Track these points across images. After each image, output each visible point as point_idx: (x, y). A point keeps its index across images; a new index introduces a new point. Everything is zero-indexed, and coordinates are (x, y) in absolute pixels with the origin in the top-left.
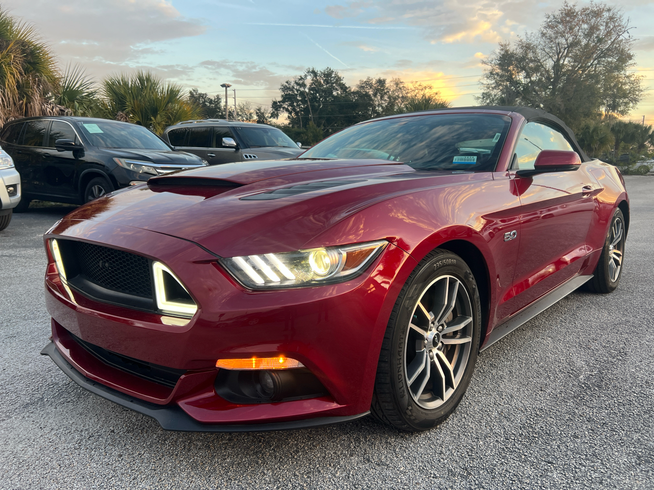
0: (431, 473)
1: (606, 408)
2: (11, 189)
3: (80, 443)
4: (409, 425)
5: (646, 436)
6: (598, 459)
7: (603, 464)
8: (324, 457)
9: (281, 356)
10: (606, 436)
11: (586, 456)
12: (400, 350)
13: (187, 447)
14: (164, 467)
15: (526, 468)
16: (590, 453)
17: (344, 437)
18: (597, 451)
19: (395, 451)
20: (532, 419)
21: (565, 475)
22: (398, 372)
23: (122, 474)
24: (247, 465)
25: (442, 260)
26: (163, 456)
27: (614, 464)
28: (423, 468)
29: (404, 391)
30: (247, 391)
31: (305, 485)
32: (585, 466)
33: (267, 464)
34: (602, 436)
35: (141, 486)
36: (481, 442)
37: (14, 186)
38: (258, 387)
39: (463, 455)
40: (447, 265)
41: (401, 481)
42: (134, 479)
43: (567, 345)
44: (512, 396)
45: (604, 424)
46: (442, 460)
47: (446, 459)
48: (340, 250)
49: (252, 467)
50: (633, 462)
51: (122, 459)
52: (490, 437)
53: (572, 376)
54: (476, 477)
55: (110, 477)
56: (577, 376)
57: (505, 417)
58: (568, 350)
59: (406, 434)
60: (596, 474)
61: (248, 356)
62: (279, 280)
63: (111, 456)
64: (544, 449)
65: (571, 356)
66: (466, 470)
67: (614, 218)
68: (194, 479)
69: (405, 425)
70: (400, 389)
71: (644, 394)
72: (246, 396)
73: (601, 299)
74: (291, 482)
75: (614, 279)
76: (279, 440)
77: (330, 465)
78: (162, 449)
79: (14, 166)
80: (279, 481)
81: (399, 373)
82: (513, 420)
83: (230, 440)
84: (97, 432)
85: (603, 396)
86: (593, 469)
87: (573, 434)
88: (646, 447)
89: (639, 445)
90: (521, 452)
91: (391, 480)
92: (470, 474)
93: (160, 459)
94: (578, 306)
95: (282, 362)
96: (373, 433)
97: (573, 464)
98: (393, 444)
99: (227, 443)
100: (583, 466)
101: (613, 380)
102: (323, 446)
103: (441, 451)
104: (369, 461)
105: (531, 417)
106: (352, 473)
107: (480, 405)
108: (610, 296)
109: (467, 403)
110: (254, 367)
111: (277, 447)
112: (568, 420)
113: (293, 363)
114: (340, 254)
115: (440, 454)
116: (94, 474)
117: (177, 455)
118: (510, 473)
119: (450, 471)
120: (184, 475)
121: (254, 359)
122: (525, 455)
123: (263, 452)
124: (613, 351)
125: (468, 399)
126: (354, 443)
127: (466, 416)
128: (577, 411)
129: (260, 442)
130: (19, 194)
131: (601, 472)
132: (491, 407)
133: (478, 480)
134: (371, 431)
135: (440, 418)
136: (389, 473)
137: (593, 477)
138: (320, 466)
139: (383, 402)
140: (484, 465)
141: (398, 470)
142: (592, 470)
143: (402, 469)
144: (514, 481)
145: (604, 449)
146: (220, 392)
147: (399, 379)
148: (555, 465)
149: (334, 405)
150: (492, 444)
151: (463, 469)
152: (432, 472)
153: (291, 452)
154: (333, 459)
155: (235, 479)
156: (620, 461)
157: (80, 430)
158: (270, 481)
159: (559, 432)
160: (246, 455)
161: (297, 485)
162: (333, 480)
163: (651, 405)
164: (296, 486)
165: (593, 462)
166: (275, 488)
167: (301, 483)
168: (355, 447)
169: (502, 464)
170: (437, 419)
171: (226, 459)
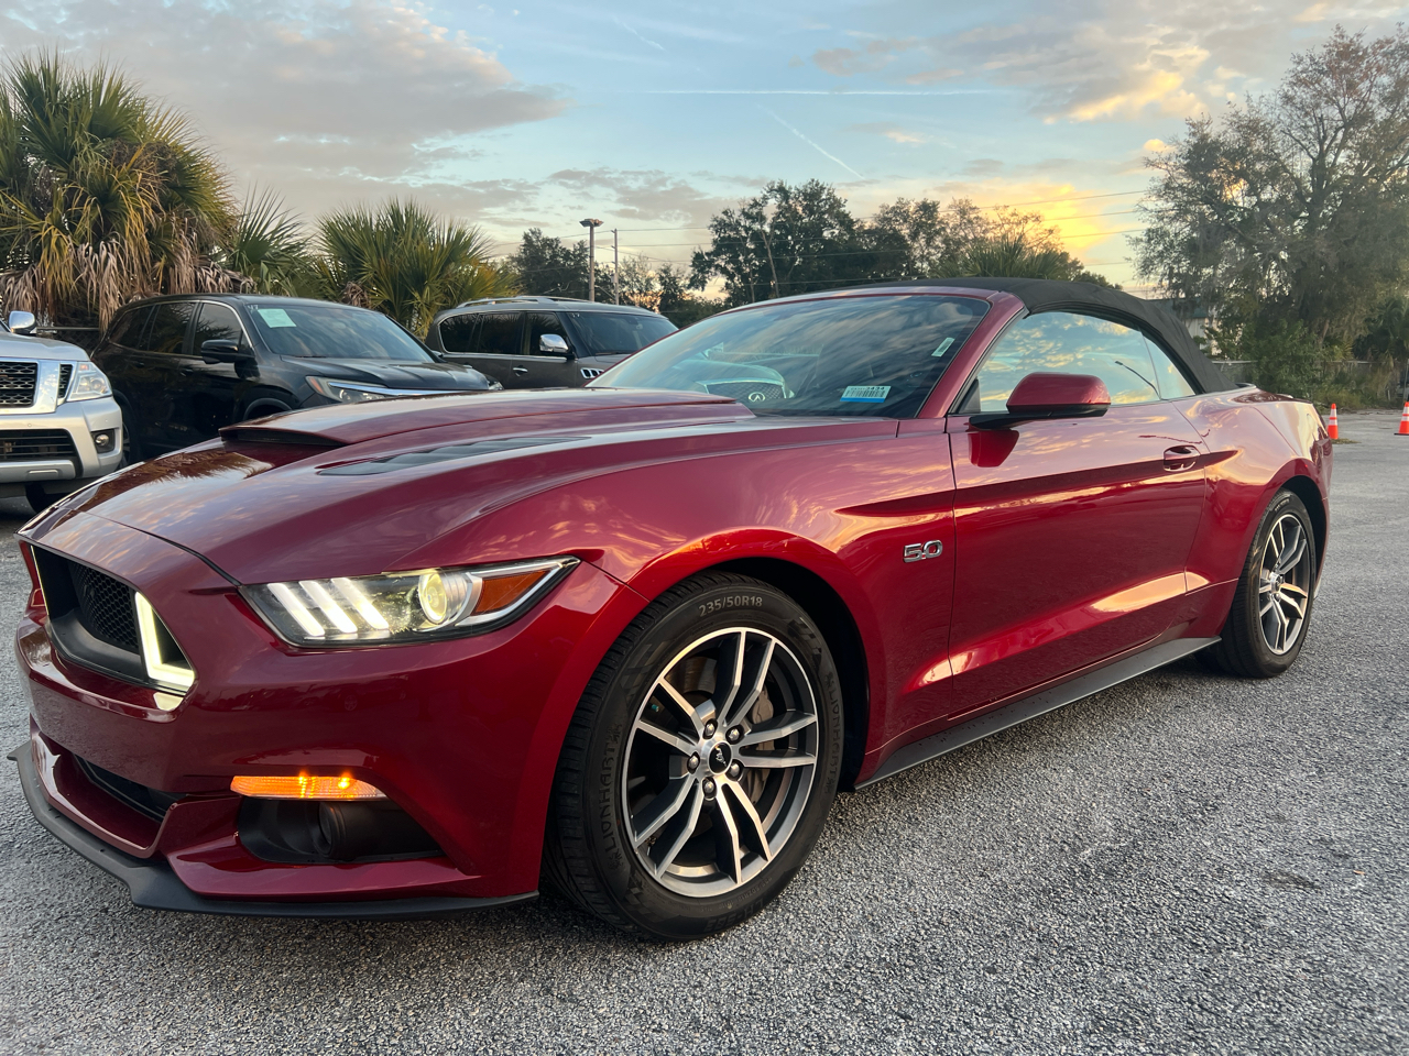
0: (654, 1023)
1: (1094, 916)
2: (104, 437)
3: (38, 927)
4: (636, 924)
5: (1143, 979)
6: (1011, 1016)
7: (1014, 1027)
8: (466, 980)
9: (345, 774)
10: (1056, 972)
11: (989, 1008)
12: (606, 772)
13: (223, 946)
14: (162, 981)
15: (849, 1024)
16: (1000, 1005)
17: (527, 946)
18: (1017, 1000)
19: (609, 976)
20: (923, 932)
21: (920, 1042)
22: (602, 816)
23: (84, 987)
24: (314, 986)
25: (721, 596)
26: (171, 960)
27: (1035, 1029)
28: (645, 1013)
29: (617, 855)
30: (292, 839)
31: (401, 1029)
32: (971, 1029)
33: (353, 986)
34: (1048, 971)
35: (105, 1011)
36: (790, 970)
37: (110, 432)
38: (315, 832)
39: (739, 992)
40: (734, 608)
41: (586, 1035)
42: (97, 998)
43: (1099, 785)
44: (911, 884)
45: (1070, 948)
46: (691, 999)
47: (701, 998)
48: (468, 574)
49: (321, 990)
50: (1078, 1028)
51: (96, 962)
52: (815, 961)
53: (1067, 849)
54: (739, 1034)
55: (58, 991)
56: (1075, 850)
57: (873, 925)
58: (1095, 795)
59: (650, 947)
60: (986, 1045)
61: (292, 771)
62: (356, 629)
63: (79, 955)
64: (911, 990)
65: (1093, 809)
66: (728, 1021)
67: (1274, 516)
68: (203, 1006)
69: (627, 924)
70: (607, 850)
71: (1197, 894)
72: (291, 849)
73: (1241, 691)
74: (378, 1021)
75: (1281, 646)
76: (400, 943)
77: (470, 995)
78: (176, 948)
79: (111, 393)
80: (357, 1019)
81: (604, 820)
82: (885, 931)
83: (309, 938)
84: (78, 910)
85: (1106, 892)
86: (986, 1035)
87: (989, 965)
88: (1126, 1000)
89: (1115, 995)
90: (860, 992)
91: (568, 1031)
92: (730, 1028)
93: (163, 965)
94: (1179, 703)
95: (344, 787)
96: (588, 940)
97: (950, 1023)
98: (612, 963)
99: (300, 944)
100: (970, 1028)
101: (1149, 861)
102: (476, 959)
103: (699, 982)
104: (549, 991)
105: (923, 928)
106: (501, 1012)
107: (835, 897)
108: (1265, 687)
109: (811, 893)
110: (303, 792)
111: (388, 955)
112: (998, 936)
113: (366, 791)
114: (469, 581)
115: (695, 987)
116: (34, 984)
117: (197, 960)
118: (812, 1030)
119: (695, 1020)
120: (190, 996)
121: (302, 779)
122: (864, 1000)
123: (357, 963)
124: (1191, 802)
125: (817, 885)
126: (539, 957)
127: (792, 917)
128: (1027, 919)
129: (363, 944)
130: (119, 448)
131: (999, 1043)
132: (855, 902)
133: (738, 1041)
134: (586, 937)
135: (722, 916)
136: (573, 1016)
137: (975, 1050)
138: (449, 996)
139: (577, 875)
140: (770, 1013)
141: (594, 1013)
142: (982, 1037)
143: (601, 1011)
144: (810, 1047)
145: (1036, 998)
146: (248, 838)
147: (604, 831)
148: (910, 1023)
149: (457, 876)
150: (810, 974)
151: (723, 1018)
152: (657, 1021)
153: (410, 966)
154: (481, 984)
155: (278, 1011)
156: (1054, 1023)
157: (49, 905)
158: (340, 1018)
159: (963, 960)
160: (324, 967)
161: (385, 1028)
162: (460, 1024)
163: (1198, 916)
164: (382, 1030)
165: (994, 1021)
166: (342, 1031)
167: (395, 1026)
168: (536, 965)
169: (807, 1013)
170: (712, 918)
171: (282, 972)
